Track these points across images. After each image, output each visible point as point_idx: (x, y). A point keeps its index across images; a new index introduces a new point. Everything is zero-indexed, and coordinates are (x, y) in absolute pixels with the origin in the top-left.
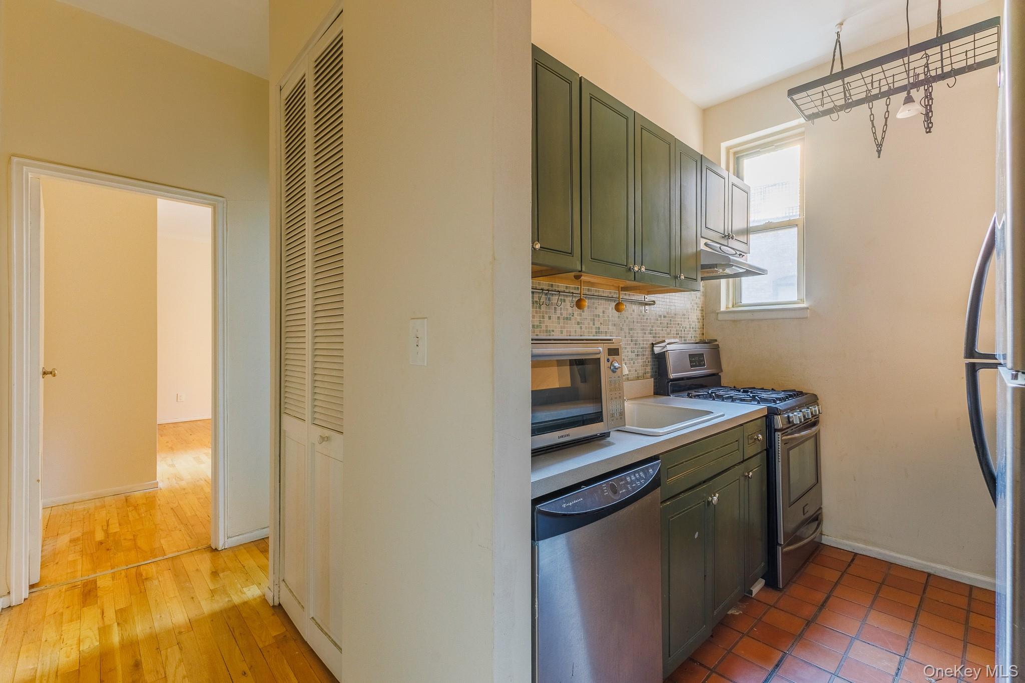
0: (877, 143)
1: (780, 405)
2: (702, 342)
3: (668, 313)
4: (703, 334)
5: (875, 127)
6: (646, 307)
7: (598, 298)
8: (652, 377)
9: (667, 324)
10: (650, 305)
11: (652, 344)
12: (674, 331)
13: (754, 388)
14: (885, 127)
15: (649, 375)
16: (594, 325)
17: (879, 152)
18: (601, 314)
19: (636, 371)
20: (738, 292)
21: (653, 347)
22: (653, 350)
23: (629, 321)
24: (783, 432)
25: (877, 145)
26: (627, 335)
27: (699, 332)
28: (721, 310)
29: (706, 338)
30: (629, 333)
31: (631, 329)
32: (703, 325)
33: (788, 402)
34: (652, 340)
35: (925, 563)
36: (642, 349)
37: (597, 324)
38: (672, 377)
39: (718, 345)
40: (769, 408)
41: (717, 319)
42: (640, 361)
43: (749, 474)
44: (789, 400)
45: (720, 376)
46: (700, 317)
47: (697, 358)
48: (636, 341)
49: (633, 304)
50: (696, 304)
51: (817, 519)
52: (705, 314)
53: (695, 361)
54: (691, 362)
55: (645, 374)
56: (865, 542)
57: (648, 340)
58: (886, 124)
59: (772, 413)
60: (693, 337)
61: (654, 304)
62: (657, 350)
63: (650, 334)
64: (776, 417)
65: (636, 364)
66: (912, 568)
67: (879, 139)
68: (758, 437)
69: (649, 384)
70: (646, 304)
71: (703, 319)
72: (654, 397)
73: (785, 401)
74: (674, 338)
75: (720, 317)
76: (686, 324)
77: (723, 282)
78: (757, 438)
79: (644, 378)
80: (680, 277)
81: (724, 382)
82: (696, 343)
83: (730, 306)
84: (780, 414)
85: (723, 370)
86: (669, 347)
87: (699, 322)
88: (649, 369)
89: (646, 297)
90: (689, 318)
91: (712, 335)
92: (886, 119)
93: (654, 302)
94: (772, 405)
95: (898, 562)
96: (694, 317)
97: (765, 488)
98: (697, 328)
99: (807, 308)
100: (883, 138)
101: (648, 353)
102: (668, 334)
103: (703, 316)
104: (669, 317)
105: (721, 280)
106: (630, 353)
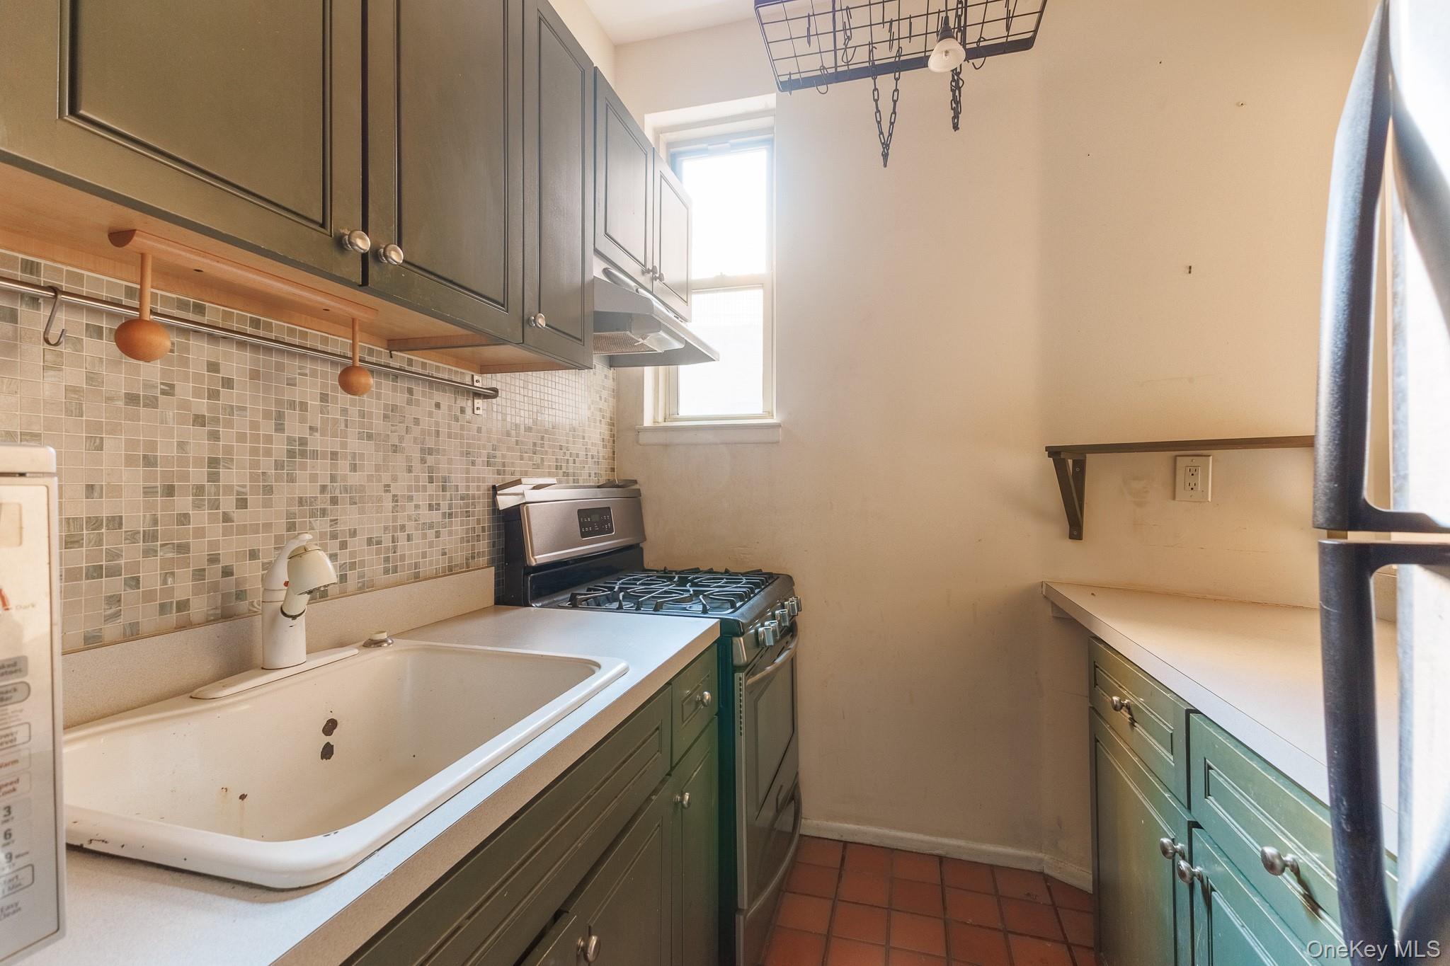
0: (883, 141)
1: (741, 613)
2: (610, 484)
3: (535, 422)
4: (613, 470)
5: (879, 111)
6: (476, 401)
7: (303, 356)
8: (489, 565)
9: (535, 444)
10: (486, 397)
11: (494, 487)
12: (550, 461)
13: (696, 571)
14: (893, 115)
15: (483, 560)
16: (280, 428)
17: (885, 156)
18: (314, 403)
19: (444, 554)
20: (672, 392)
21: (495, 494)
22: (495, 503)
23: (423, 432)
24: (747, 670)
25: (883, 144)
26: (416, 464)
27: (604, 465)
28: (645, 425)
29: (616, 478)
30: (423, 461)
31: (430, 451)
32: (614, 452)
33: (754, 600)
34: (492, 479)
35: (933, 839)
36: (462, 498)
37: (295, 428)
38: (534, 564)
39: (639, 490)
40: (724, 623)
41: (637, 442)
42: (458, 528)
43: (683, 799)
44: (755, 595)
45: (642, 549)
46: (607, 437)
47: (596, 518)
48: (445, 480)
49: (437, 390)
50: (601, 410)
51: (793, 798)
52: (618, 432)
53: (591, 524)
54: (582, 525)
55: (473, 558)
56: (858, 821)
57: (484, 480)
58: (894, 112)
59: (729, 630)
60: (593, 475)
61: (495, 396)
62: (505, 501)
63: (488, 464)
64: (735, 640)
65: (444, 536)
66: (918, 851)
67: (886, 135)
68: (703, 697)
69: (484, 580)
70: (477, 395)
71: (614, 441)
72: (496, 612)
73: (750, 599)
74: (550, 475)
75: (644, 438)
76: (578, 448)
77: (648, 371)
78: (702, 700)
79: (467, 567)
80: (535, 321)
81: (650, 560)
82: (599, 487)
83: (661, 419)
84: (742, 634)
85: (647, 538)
86: (531, 495)
87: (605, 447)
88: (483, 545)
89: (476, 377)
90: (584, 438)
91: (628, 472)
92: (895, 102)
93: (496, 390)
94: (727, 613)
95: (900, 846)
96: (597, 434)
97: (714, 801)
98: (601, 458)
99: (777, 426)
100: (890, 135)
101: (481, 509)
102: (537, 466)
103: (613, 436)
104: (538, 431)
105: (645, 368)
106: (424, 511)
